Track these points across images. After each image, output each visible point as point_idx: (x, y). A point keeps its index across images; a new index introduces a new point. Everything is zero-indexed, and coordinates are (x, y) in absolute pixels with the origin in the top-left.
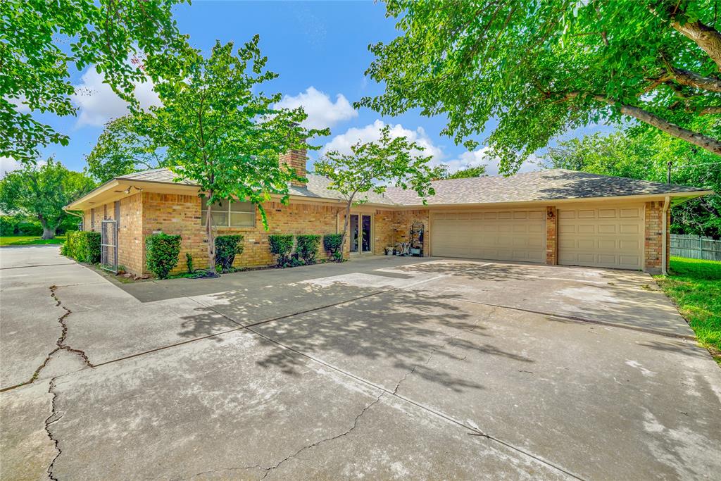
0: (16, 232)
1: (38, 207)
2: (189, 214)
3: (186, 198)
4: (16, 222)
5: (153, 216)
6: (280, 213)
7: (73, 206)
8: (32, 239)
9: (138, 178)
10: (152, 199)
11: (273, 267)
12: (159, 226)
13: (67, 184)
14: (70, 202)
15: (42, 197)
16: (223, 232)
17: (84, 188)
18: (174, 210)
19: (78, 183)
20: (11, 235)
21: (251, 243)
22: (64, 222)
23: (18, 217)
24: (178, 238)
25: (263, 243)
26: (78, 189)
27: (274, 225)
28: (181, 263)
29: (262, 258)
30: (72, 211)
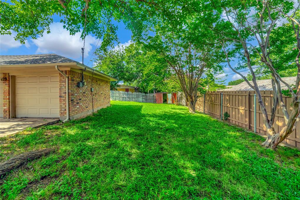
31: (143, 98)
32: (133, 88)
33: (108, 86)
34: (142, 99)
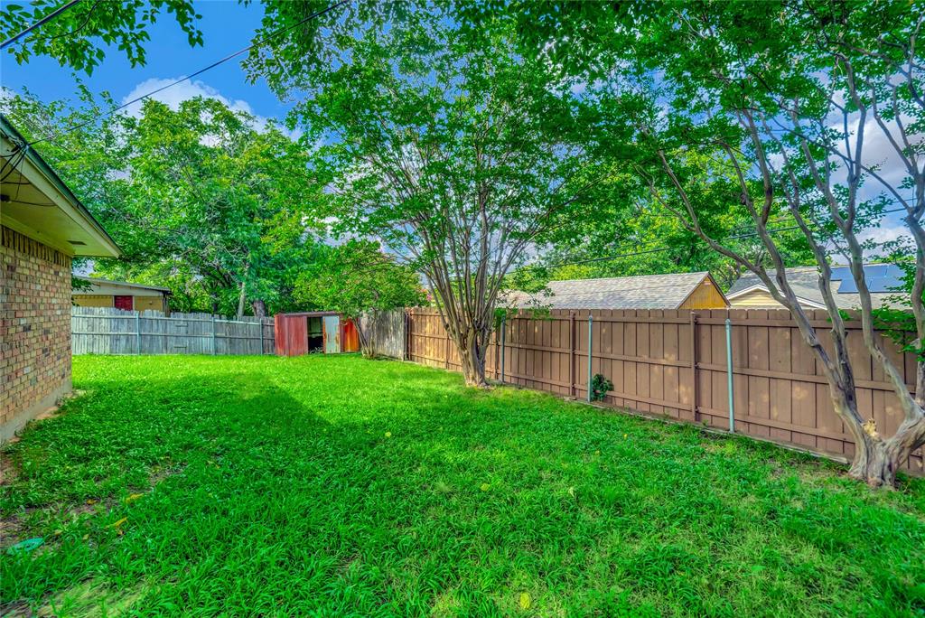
31: (216, 337)
33: (63, 281)
34: (215, 342)
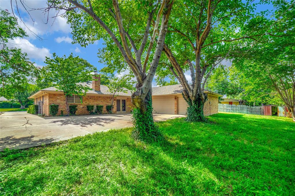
0: (11, 107)
1: (19, 98)
2: (62, 99)
3: (61, 95)
4: (12, 103)
5: (51, 100)
6: (91, 99)
7: (31, 97)
8: (17, 109)
9: (47, 90)
10: (51, 95)
11: (89, 115)
12: (53, 102)
13: (29, 89)
14: (30, 96)
15: (20, 94)
16: (72, 104)
17: (35, 90)
18: (58, 98)
19: (33, 88)
20: (10, 108)
21: (81, 108)
22: (28, 103)
23: (12, 101)
24: (58, 106)
25: (85, 108)
26: (33, 91)
27: (89, 103)
28: (59, 112)
29: (85, 112)
30: (31, 99)
31: (247, 111)
32: (238, 101)
33: (217, 100)
